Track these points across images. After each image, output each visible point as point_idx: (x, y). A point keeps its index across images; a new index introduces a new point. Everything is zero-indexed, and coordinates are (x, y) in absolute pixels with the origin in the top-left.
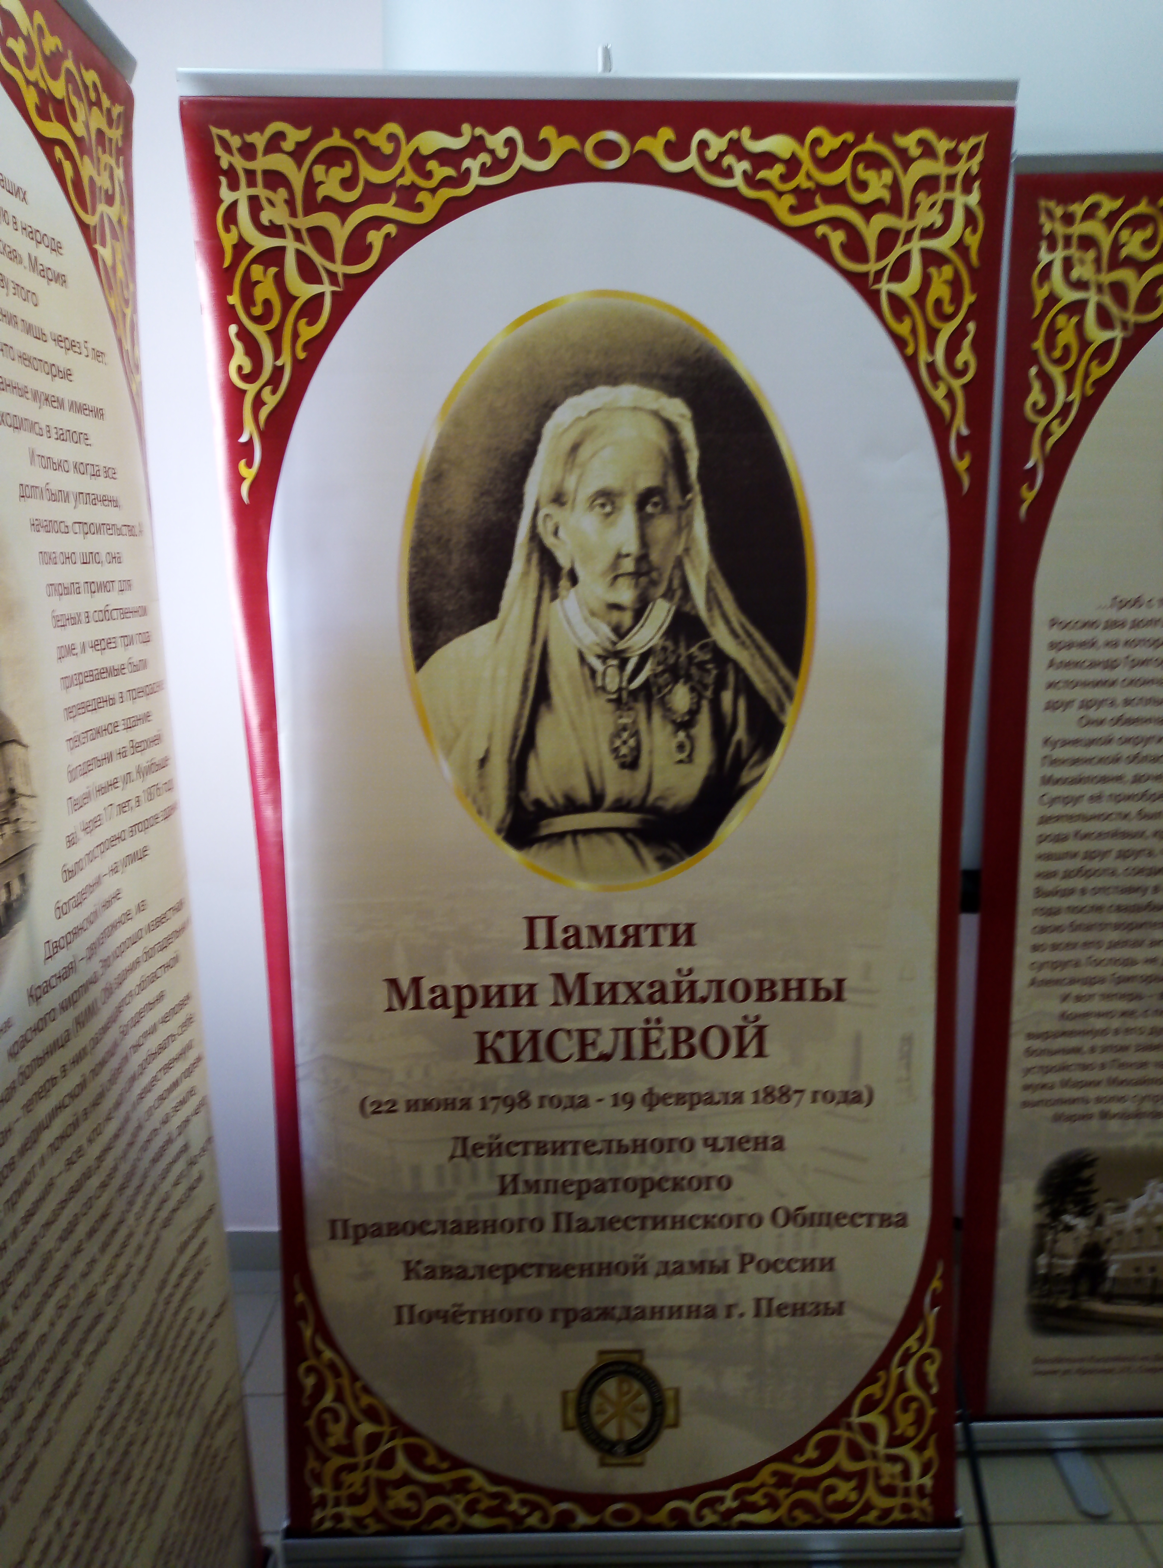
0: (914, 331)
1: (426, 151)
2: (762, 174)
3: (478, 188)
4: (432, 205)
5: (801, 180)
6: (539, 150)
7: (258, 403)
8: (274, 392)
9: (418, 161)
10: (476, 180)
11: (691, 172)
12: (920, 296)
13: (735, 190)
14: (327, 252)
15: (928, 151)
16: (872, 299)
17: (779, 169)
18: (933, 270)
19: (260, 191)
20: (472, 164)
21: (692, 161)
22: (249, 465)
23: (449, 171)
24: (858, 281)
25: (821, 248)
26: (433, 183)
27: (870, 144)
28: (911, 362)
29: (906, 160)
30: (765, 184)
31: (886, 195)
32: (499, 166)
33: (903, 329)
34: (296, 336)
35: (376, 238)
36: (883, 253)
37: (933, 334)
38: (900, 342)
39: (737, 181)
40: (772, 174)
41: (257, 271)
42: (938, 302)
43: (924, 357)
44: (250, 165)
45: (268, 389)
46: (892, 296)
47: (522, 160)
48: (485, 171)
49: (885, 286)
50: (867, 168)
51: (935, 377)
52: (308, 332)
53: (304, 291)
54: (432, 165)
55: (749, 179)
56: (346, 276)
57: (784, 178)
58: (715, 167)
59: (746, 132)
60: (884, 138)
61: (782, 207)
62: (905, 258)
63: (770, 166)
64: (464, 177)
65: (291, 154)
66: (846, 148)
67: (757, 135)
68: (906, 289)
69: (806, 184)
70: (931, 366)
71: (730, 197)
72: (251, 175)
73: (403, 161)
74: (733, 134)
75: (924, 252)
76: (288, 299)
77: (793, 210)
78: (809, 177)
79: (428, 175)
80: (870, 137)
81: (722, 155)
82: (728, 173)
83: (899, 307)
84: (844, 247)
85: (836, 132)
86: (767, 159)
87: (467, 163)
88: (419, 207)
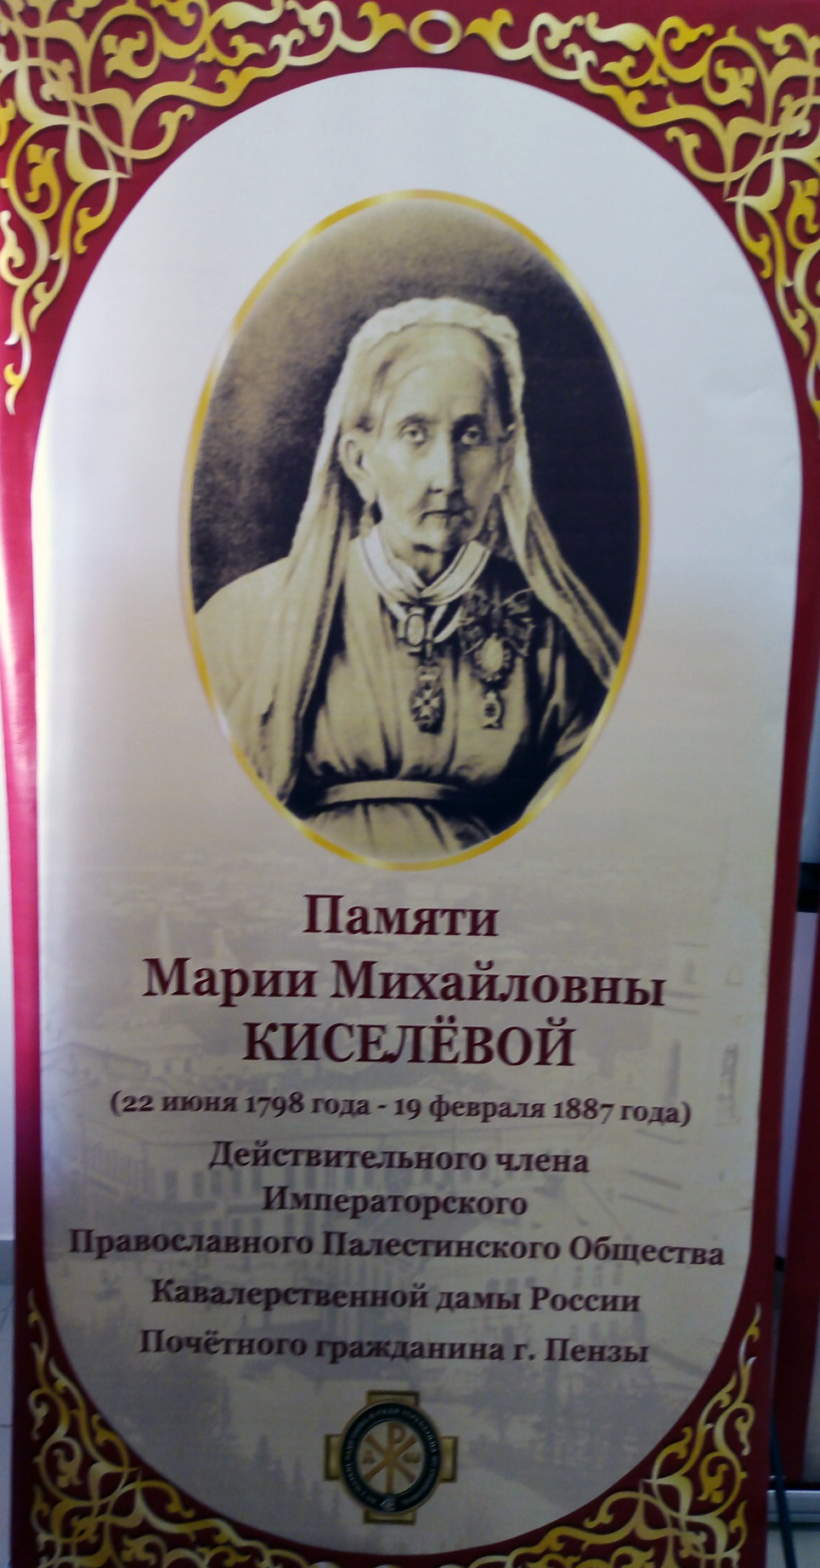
0: (772, 252)
1: (231, 24)
2: (609, 67)
3: (288, 68)
4: (235, 86)
5: (652, 76)
6: (359, 29)
7: (30, 301)
8: (48, 289)
9: (222, 35)
10: (286, 59)
11: (529, 60)
12: (780, 213)
13: (576, 83)
14: (115, 135)
15: (797, 49)
16: (726, 213)
17: (628, 61)
18: (796, 184)
19: (42, 62)
20: (283, 42)
21: (530, 49)
22: (17, 370)
23: (256, 48)
24: (711, 192)
25: (671, 153)
26: (237, 61)
27: (731, 39)
28: (767, 286)
29: (771, 59)
30: (611, 79)
31: (747, 97)
32: (313, 44)
33: (760, 248)
34: (75, 227)
35: (170, 121)
36: (740, 163)
37: (793, 255)
38: (755, 263)
39: (580, 74)
40: (620, 67)
41: (34, 152)
42: (801, 220)
43: (782, 281)
44: (33, 32)
45: (42, 285)
46: (748, 210)
47: (339, 39)
48: (297, 50)
49: (741, 200)
50: (727, 65)
51: (794, 304)
52: (89, 223)
53: (86, 176)
54: (237, 41)
55: (593, 71)
56: (135, 162)
57: (633, 73)
58: (555, 56)
59: (592, 18)
60: (748, 33)
61: (629, 105)
62: (766, 167)
63: (618, 59)
64: (272, 56)
65: (78, 21)
66: (704, 40)
67: (604, 24)
68: (765, 203)
69: (658, 81)
70: (789, 292)
71: (571, 91)
72: (32, 42)
73: (204, 35)
74: (577, 20)
75: (788, 162)
76: (68, 185)
77: (643, 109)
78: (661, 72)
79: (232, 52)
80: (732, 30)
81: (564, 43)
82: (570, 64)
83: (756, 224)
84: (697, 153)
85: (693, 24)
86: (614, 51)
87: (277, 40)
88: (220, 88)
